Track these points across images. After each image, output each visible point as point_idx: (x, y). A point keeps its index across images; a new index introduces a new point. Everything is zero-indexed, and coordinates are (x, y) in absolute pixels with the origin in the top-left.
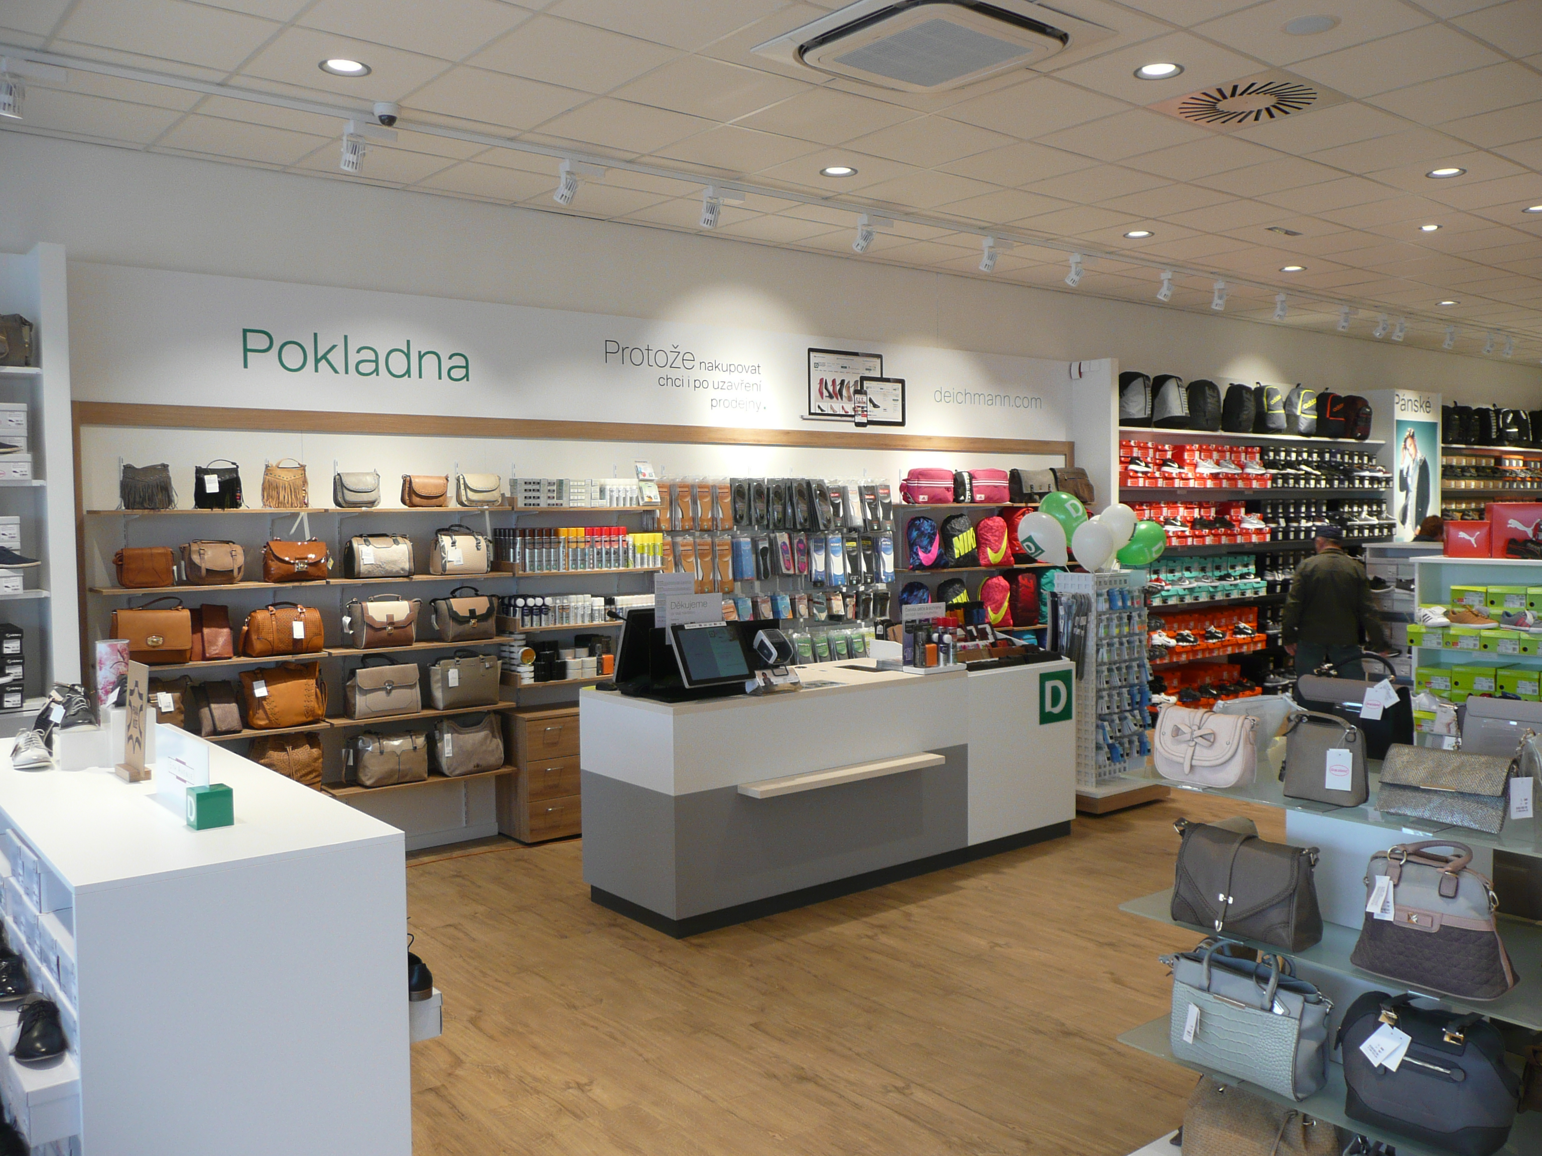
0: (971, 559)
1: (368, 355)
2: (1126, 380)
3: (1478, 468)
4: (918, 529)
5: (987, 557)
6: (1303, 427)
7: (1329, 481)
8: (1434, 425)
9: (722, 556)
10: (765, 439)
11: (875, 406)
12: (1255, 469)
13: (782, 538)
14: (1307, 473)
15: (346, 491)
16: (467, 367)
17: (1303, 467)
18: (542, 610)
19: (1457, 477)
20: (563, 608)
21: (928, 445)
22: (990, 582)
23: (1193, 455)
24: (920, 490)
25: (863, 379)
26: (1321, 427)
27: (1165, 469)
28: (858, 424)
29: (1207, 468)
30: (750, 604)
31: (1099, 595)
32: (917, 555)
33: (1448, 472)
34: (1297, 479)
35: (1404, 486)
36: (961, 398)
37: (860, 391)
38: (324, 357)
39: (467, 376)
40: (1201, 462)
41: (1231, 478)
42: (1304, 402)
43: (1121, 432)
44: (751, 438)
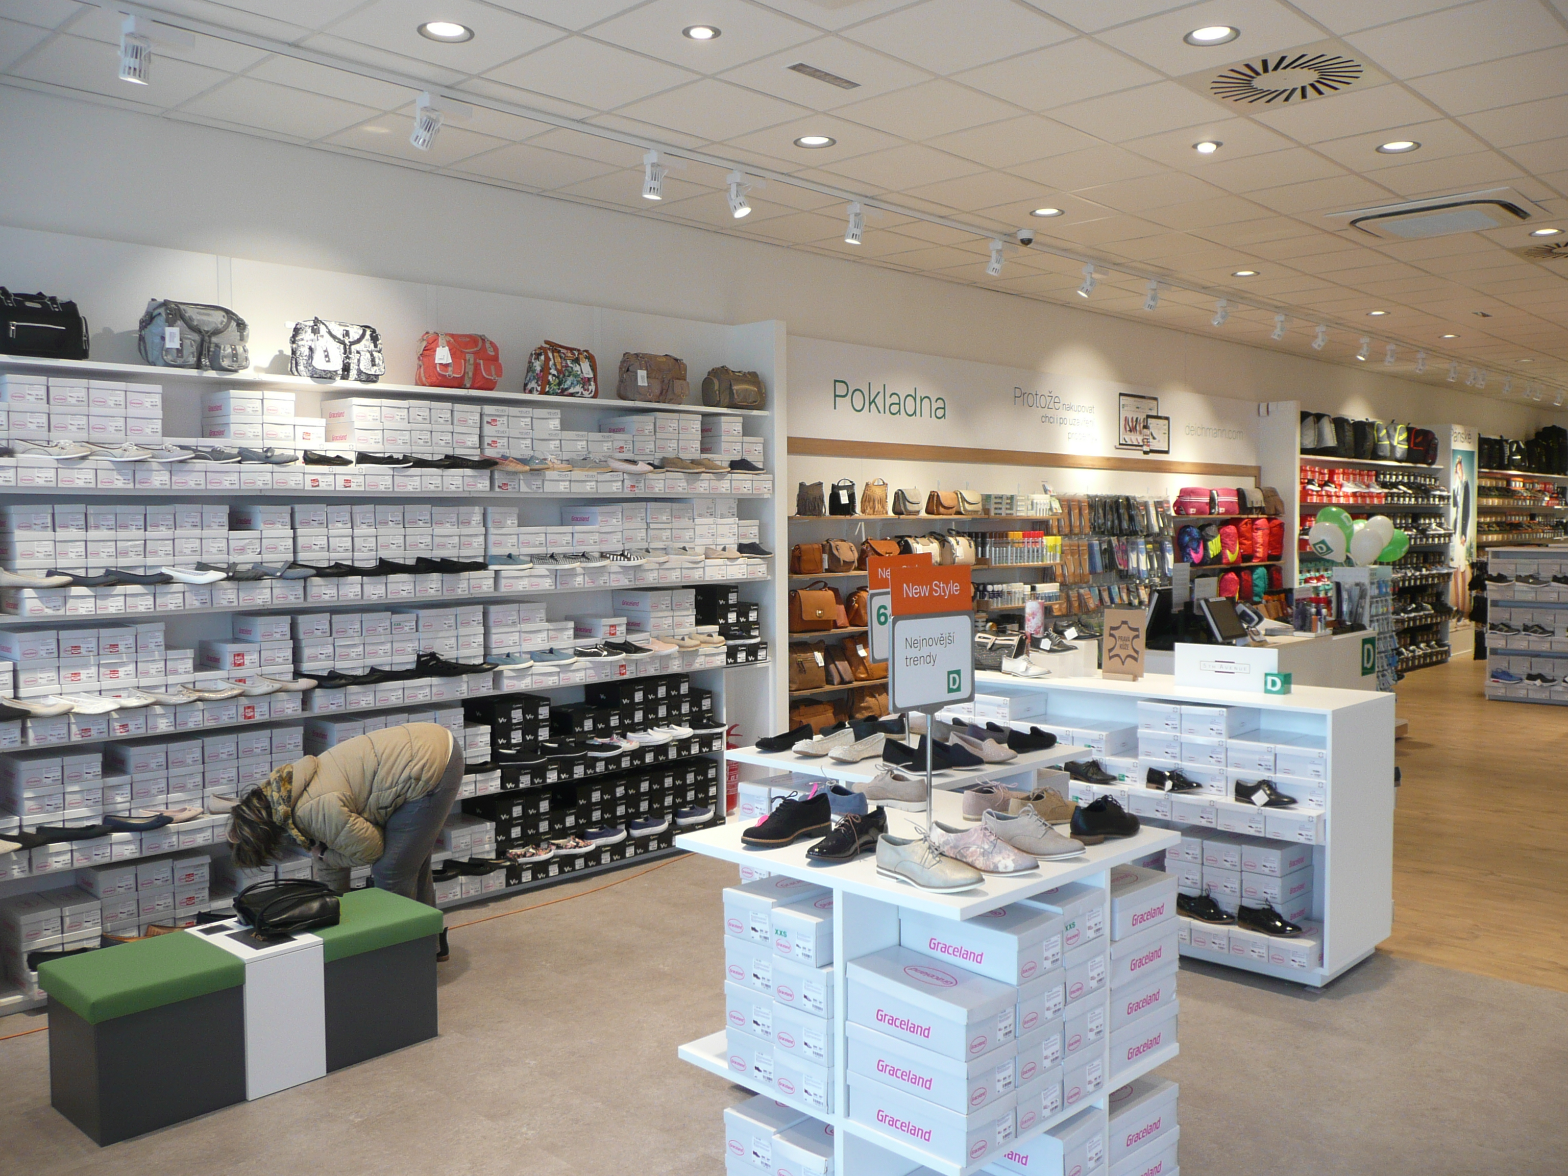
0: (1219, 558)
1: (895, 399)
2: (1304, 416)
3: (1497, 488)
4: (1190, 534)
5: (1227, 557)
6: (1398, 454)
7: (1416, 500)
8: (1473, 453)
9: (1084, 554)
10: (1097, 464)
11: (1154, 438)
12: (1376, 489)
13: (1114, 540)
14: (1405, 493)
15: (907, 503)
16: (944, 408)
17: (1401, 487)
18: (999, 594)
19: (1488, 496)
20: (1009, 593)
21: (1182, 469)
22: (1226, 577)
23: (1339, 478)
24: (1191, 504)
25: (1148, 417)
26: (1410, 456)
27: (1327, 488)
28: (1146, 453)
29: (1349, 488)
30: (1097, 592)
31: (1372, 583)
32: (1190, 555)
33: (1483, 492)
34: (1399, 495)
35: (1456, 504)
36: (1199, 432)
37: (1146, 427)
38: (874, 401)
39: (944, 415)
40: (1345, 483)
41: (1363, 496)
42: (1400, 434)
43: (1301, 459)
44: (1089, 463)
